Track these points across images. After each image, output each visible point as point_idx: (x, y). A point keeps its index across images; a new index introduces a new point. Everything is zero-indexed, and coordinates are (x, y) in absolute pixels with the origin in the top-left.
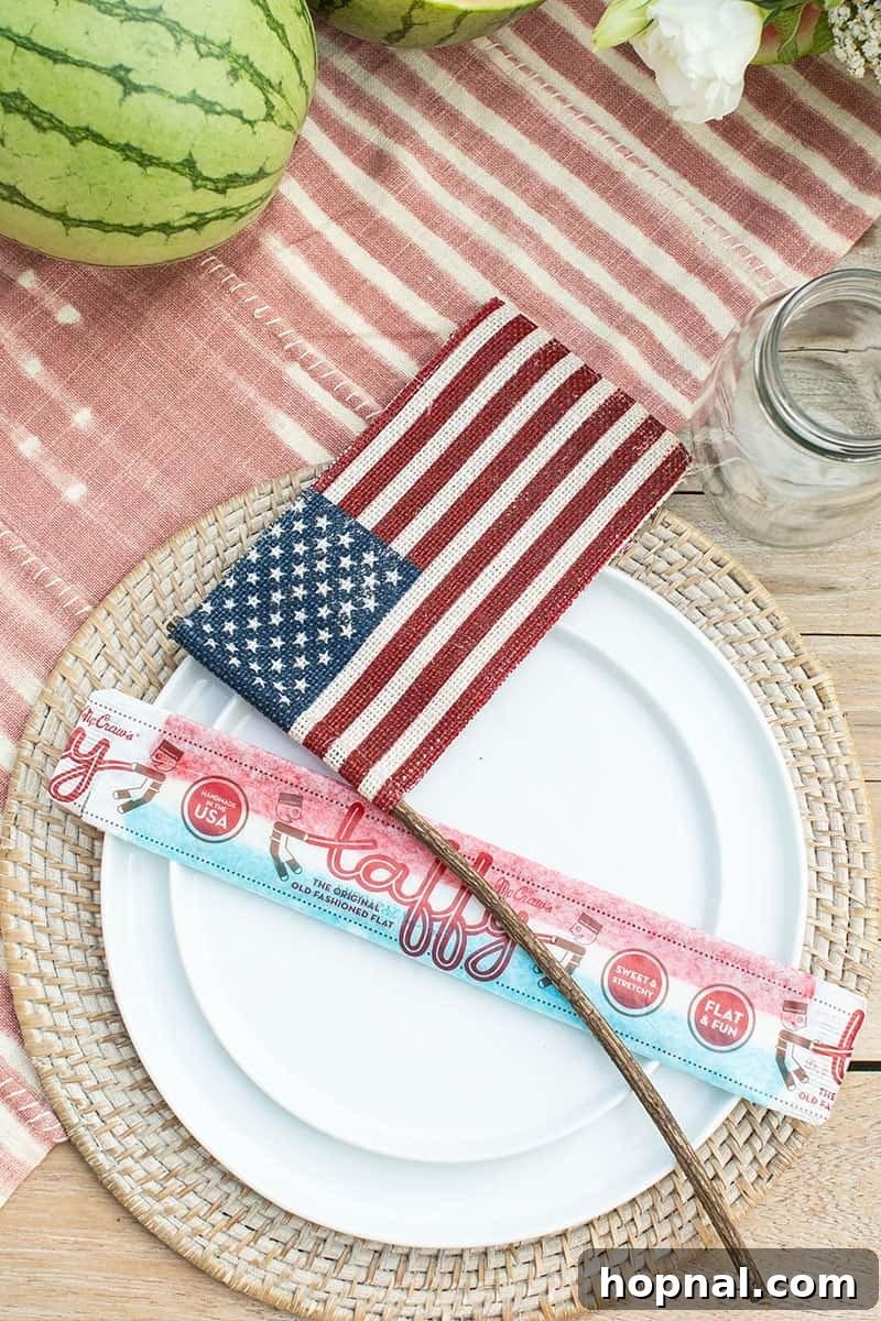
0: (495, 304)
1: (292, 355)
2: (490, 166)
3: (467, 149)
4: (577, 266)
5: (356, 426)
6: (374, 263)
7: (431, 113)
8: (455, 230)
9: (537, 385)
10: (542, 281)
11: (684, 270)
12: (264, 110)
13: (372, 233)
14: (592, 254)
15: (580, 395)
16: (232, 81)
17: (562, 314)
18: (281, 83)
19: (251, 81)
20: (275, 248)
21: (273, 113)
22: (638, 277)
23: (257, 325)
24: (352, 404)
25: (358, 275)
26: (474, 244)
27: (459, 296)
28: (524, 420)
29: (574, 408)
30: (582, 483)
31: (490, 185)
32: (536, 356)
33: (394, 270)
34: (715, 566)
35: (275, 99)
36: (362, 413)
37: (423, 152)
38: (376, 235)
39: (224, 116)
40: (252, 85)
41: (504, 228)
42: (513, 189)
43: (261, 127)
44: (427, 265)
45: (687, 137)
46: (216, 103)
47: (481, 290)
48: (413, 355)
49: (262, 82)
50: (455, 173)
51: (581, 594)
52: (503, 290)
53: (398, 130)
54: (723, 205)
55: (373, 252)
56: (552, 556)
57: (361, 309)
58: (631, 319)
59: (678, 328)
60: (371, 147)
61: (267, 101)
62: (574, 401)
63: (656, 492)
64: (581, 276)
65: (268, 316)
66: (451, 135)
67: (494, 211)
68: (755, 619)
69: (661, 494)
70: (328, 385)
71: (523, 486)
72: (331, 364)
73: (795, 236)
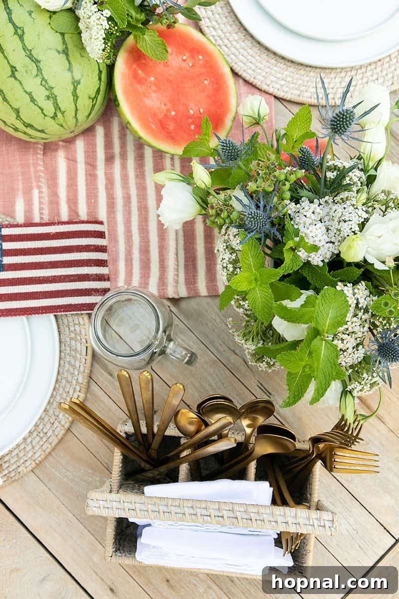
0: (101, 223)
1: (39, 187)
2: (138, 187)
3: (137, 176)
4: (133, 233)
5: (37, 220)
6: (84, 183)
7: (137, 159)
8: (112, 195)
9: (85, 253)
10: (121, 229)
11: (158, 260)
12: (53, 115)
13: (91, 175)
14: (140, 233)
15: (94, 266)
16: (46, 99)
17: (116, 241)
18: (64, 112)
19: (53, 104)
20: (61, 156)
21: (56, 118)
22: (145, 251)
23: (36, 171)
24: (41, 214)
25: (77, 182)
26: (113, 203)
27: (96, 212)
28: (73, 259)
29: (89, 268)
30: (69, 288)
31: (133, 192)
32: (94, 246)
33: (87, 190)
34: (85, 342)
35: (59, 115)
36: (41, 218)
37: (124, 167)
38: (91, 176)
39: (36, 107)
40: (52, 105)
41: (125, 206)
42: (138, 198)
43: (48, 119)
44: (96, 197)
45: (195, 227)
46: (36, 101)
47: (102, 215)
48: (69, 216)
49: (57, 107)
50: (128, 179)
51: (37, 315)
52: (108, 222)
53: (124, 156)
54: (185, 253)
55: (86, 180)
56: (40, 299)
57: (68, 192)
58: (131, 259)
59: (141, 273)
60: (113, 153)
61: (55, 113)
62: (91, 266)
63: (85, 309)
64: (131, 236)
65: (41, 171)
66: (136, 169)
67: (127, 199)
68: (81, 364)
69: (86, 310)
70: (41, 203)
71: (54, 275)
72: (47, 199)
73: (194, 279)
